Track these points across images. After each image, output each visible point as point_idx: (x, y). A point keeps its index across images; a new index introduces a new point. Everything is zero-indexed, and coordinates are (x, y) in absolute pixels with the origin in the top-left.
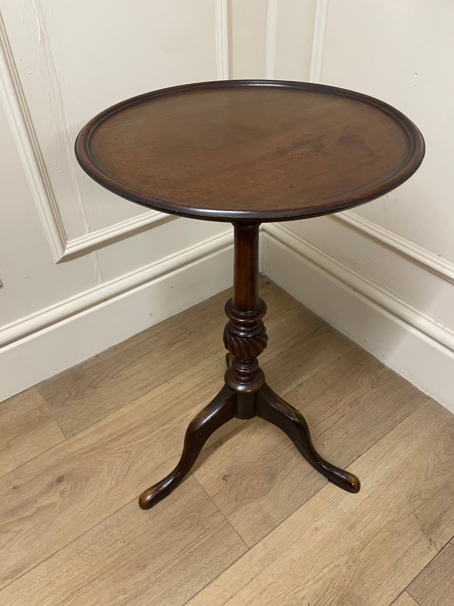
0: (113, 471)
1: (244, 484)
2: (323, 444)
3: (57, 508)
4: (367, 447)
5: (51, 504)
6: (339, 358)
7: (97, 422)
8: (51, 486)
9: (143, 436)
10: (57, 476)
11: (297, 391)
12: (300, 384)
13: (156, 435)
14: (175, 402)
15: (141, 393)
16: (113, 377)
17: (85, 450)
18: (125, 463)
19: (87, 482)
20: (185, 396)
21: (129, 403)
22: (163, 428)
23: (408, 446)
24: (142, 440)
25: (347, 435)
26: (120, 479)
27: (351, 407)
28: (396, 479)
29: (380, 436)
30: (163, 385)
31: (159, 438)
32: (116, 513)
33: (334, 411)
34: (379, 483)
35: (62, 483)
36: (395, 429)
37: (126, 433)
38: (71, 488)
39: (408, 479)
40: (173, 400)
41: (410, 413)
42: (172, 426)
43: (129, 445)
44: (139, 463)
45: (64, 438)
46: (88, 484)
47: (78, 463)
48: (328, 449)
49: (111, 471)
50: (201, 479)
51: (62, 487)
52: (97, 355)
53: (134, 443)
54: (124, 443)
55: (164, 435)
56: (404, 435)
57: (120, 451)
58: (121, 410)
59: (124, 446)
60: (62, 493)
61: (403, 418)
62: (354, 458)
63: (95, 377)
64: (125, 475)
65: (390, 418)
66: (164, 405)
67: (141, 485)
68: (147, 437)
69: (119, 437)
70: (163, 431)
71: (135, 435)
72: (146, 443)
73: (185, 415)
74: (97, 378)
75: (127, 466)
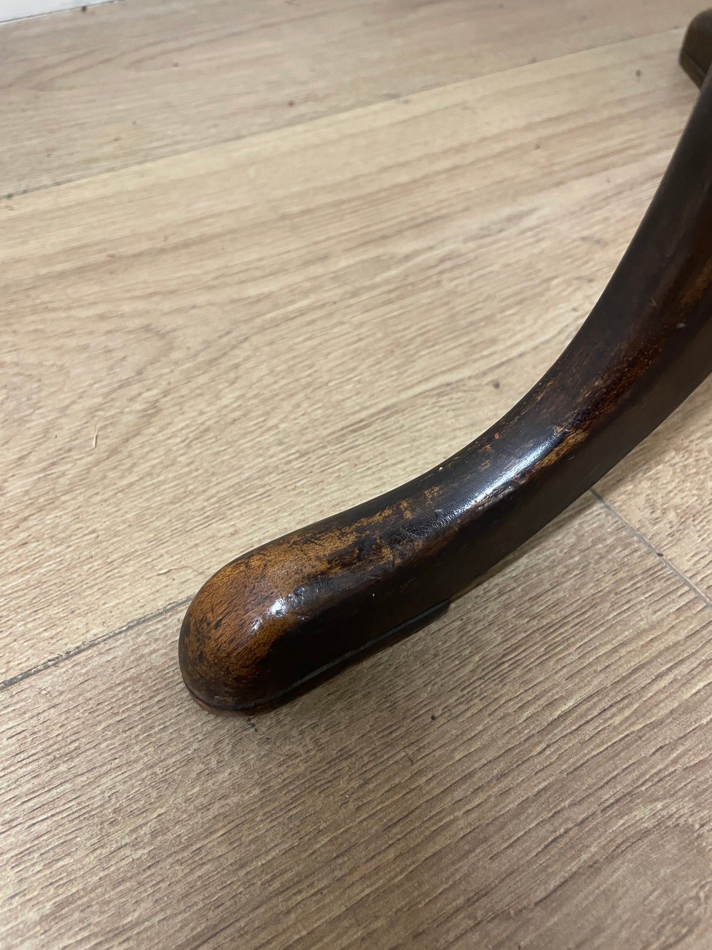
0: (37, 422)
7: (10, 196)
9: (258, 273)
13: (337, 277)
14: (445, 164)
16: (137, 64)
18: (124, 385)
20: (496, 147)
21: (193, 149)
22: (374, 252)
26: (70, 471)
31: (355, 293)
37: (162, 251)
40: (432, 157)
43: (167, 305)
44: (218, 396)
49: (22, 421)
50: (675, 537)
52: (84, 9)
53: (203, 298)
54: (138, 293)
55: (387, 282)
57: (106, 326)
58: (148, 165)
59: (141, 305)
63: (53, 59)
64: (113, 452)
66: (384, 170)
68: (282, 281)
69: (117, 264)
70: (380, 263)
71: (212, 264)
72: (277, 306)
73: (507, 211)
74: (60, 64)
75: (138, 406)
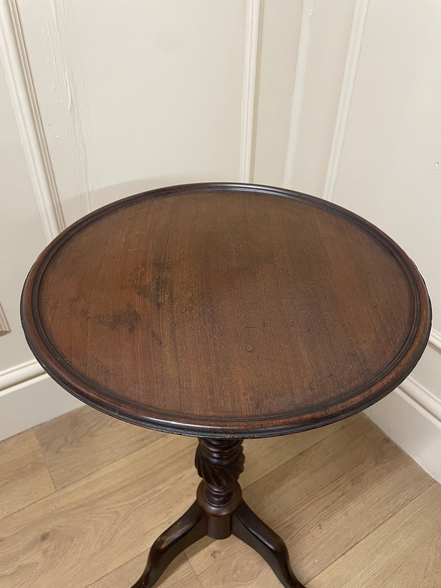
0: (99, 534)
1: (234, 563)
2: (320, 525)
3: (38, 568)
4: (366, 533)
5: (33, 563)
6: (343, 427)
7: (89, 475)
8: (34, 543)
9: (134, 496)
10: (42, 533)
11: (297, 461)
12: (302, 453)
13: (148, 496)
14: (171, 461)
15: (137, 446)
16: (111, 426)
17: (73, 506)
18: (112, 525)
19: (72, 543)
20: (181, 454)
21: (123, 457)
22: (155, 489)
23: (409, 535)
24: (133, 501)
25: (346, 517)
26: (105, 543)
27: (352, 485)
28: (394, 573)
29: (381, 522)
30: (160, 440)
31: (150, 501)
32: (97, 582)
33: (334, 487)
34: (375, 576)
35: (46, 541)
36: (397, 515)
37: (118, 490)
38: (55, 548)
39: (406, 574)
40: (169, 458)
41: (414, 497)
42: (165, 487)
43: (118, 505)
44: (126, 527)
45: (54, 490)
46: (72, 545)
47: (64, 520)
48: (325, 532)
49: (97, 534)
51: (46, 545)
53: (125, 503)
54: (114, 502)
55: (156, 497)
56: (406, 522)
57: (109, 511)
58: (115, 463)
59: (114, 505)
60: (45, 552)
61: (407, 503)
62: (352, 545)
63: (92, 424)
64: (111, 539)
65: (392, 501)
66: (159, 463)
67: (127, 553)
68: (139, 497)
69: (110, 495)
70: (155, 492)
71: (126, 494)
72: (137, 505)
73: (180, 476)
74: (95, 426)
75: (115, 529)
